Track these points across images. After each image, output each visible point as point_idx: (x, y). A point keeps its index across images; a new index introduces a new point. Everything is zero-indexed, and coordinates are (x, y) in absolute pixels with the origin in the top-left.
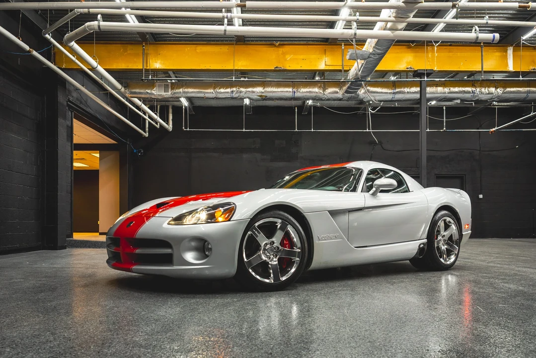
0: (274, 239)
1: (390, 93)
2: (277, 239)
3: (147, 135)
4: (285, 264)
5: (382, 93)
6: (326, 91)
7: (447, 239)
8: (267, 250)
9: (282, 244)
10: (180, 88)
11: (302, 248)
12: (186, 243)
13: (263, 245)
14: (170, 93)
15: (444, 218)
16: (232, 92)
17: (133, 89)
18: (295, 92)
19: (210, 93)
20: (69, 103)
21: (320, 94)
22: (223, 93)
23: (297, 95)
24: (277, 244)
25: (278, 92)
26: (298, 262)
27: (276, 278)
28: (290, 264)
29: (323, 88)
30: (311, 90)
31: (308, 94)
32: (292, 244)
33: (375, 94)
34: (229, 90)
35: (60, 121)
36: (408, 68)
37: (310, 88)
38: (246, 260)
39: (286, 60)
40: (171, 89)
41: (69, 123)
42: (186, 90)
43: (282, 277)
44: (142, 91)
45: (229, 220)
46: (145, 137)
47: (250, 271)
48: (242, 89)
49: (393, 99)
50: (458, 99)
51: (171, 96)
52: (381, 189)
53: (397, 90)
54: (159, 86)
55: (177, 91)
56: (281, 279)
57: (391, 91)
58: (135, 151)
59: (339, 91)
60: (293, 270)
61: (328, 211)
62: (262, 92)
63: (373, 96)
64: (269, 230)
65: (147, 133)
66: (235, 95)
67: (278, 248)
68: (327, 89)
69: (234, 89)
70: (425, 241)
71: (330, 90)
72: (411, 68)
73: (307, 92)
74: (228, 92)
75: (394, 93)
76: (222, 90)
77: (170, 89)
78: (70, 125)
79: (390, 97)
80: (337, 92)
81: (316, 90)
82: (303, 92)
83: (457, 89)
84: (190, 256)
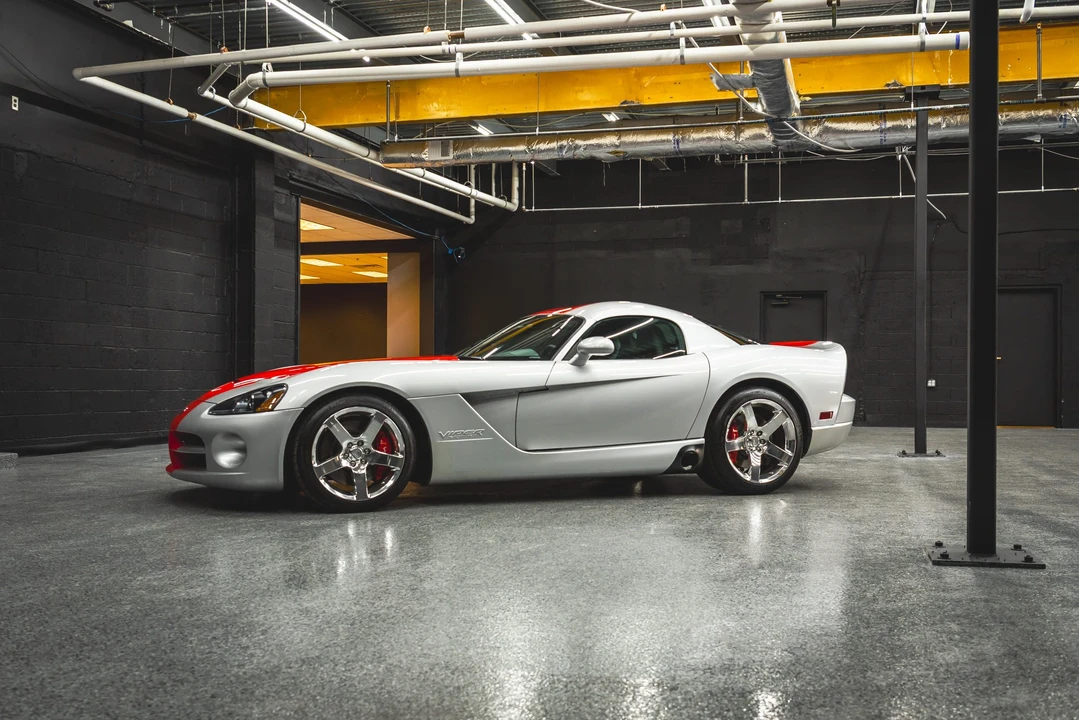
0: (362, 437)
1: (874, 131)
2: (367, 437)
3: (472, 220)
4: (378, 473)
5: (856, 132)
6: (742, 135)
7: (767, 439)
8: (350, 452)
9: (376, 444)
10: (468, 148)
11: (407, 452)
12: (218, 440)
13: (344, 445)
14: (451, 157)
15: (753, 402)
16: (561, 148)
17: (392, 153)
18: (678, 142)
19: (521, 152)
20: (291, 182)
21: (729, 143)
22: (544, 151)
23: (682, 146)
24: (368, 444)
25: (646, 142)
26: (399, 474)
27: (362, 494)
28: (388, 473)
29: (735, 130)
30: (709, 135)
31: (704, 144)
32: (392, 448)
33: (842, 136)
34: (554, 145)
35: (261, 220)
36: (888, 85)
37: (708, 131)
38: (315, 465)
39: (642, 86)
40: (455, 150)
41: (291, 218)
42: (480, 150)
43: (371, 492)
44: (405, 155)
45: (272, 410)
46: (468, 225)
47: (322, 481)
48: (579, 142)
49: (884, 143)
50: (1032, 134)
51: (454, 162)
52: (591, 355)
53: (889, 124)
54: (433, 146)
55: (464, 152)
56: (369, 496)
57: (876, 127)
58: (450, 252)
59: (766, 134)
60: (390, 483)
61: (465, 395)
62: (617, 146)
63: (841, 140)
64: (357, 424)
65: (473, 217)
66: (565, 154)
67: (370, 451)
68: (743, 131)
69: (564, 143)
70: (702, 441)
71: (748, 133)
72: (895, 84)
73: (703, 139)
74: (552, 150)
75: (882, 131)
76: (543, 146)
77: (451, 150)
78: (294, 220)
79: (875, 139)
80: (762, 137)
81: (722, 134)
82: (694, 141)
83: (1023, 115)
84: (226, 459)
